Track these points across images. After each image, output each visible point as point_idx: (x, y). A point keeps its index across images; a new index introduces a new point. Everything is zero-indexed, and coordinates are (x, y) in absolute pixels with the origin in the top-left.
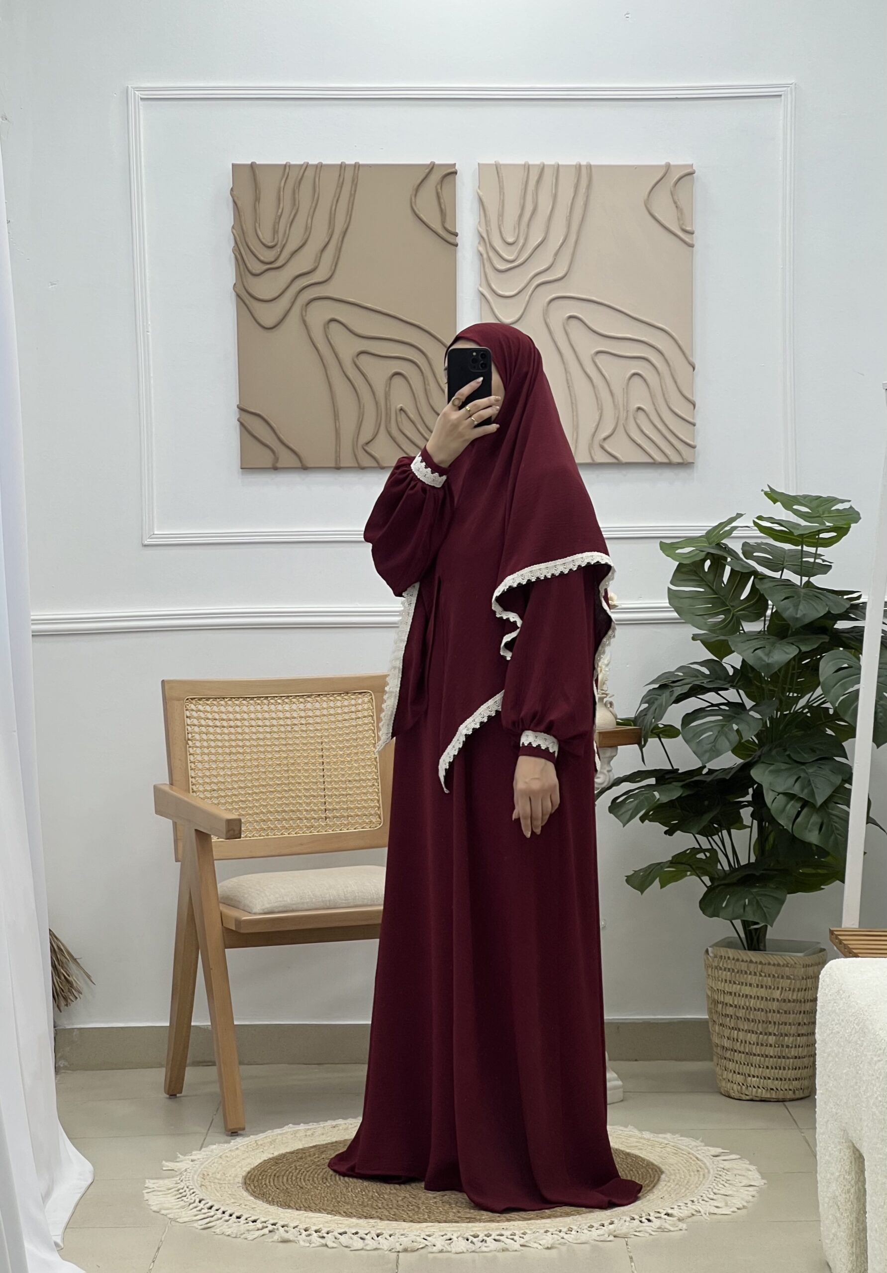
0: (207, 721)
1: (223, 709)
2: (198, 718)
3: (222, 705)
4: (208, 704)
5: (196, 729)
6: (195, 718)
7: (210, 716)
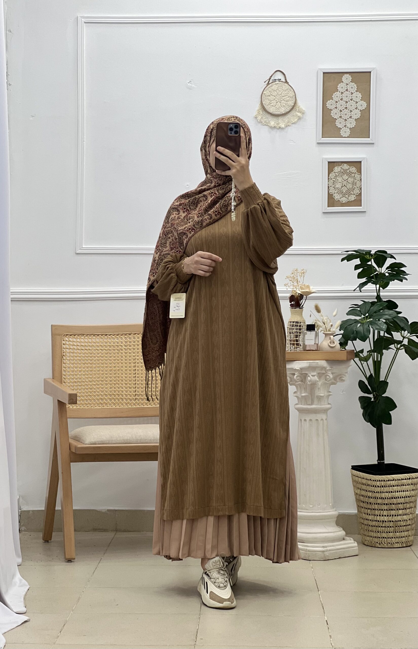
0: (74, 346)
1: (82, 340)
2: (69, 345)
3: (82, 338)
4: (75, 338)
5: (68, 351)
6: (67, 345)
7: (75, 344)
